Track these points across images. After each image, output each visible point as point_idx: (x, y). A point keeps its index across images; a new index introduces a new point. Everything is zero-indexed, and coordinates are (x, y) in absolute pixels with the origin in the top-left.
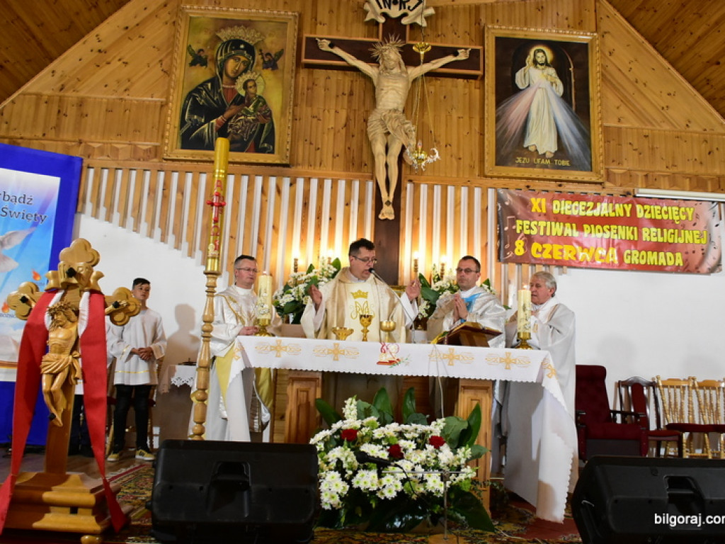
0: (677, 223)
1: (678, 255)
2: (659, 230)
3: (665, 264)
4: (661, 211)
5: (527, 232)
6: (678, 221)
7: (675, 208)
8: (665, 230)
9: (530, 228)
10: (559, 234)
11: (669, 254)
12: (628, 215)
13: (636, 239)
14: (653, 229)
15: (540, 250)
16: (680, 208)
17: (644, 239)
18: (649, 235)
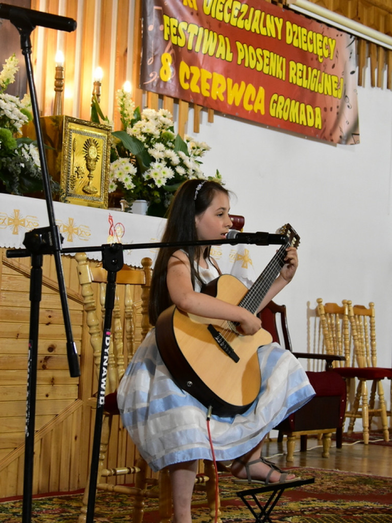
0: (321, 60)
1: (318, 110)
2: (305, 67)
3: (305, 124)
4: (307, 36)
5: (174, 40)
6: (321, 57)
7: (320, 37)
8: (310, 69)
9: (178, 34)
10: (211, 53)
11: (309, 108)
12: (280, 38)
13: (284, 79)
14: (300, 66)
15: (188, 77)
16: (323, 37)
17: (291, 81)
18: (296, 74)
